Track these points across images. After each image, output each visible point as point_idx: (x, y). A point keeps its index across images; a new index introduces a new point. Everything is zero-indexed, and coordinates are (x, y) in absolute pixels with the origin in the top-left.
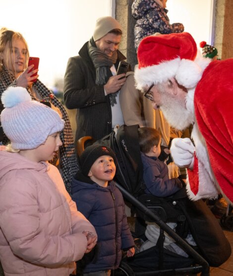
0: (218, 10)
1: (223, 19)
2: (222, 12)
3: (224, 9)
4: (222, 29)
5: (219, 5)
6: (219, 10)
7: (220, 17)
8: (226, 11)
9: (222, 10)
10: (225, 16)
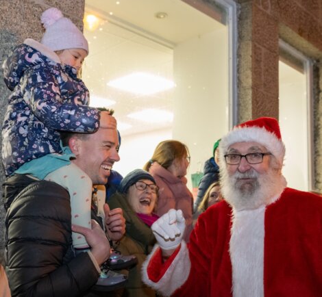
0: (241, 79)
1: (250, 92)
2: (248, 81)
3: (251, 76)
4: (250, 107)
5: (242, 70)
6: (243, 77)
7: (245, 90)
8: (253, 80)
9: (247, 77)
10: (252, 88)
